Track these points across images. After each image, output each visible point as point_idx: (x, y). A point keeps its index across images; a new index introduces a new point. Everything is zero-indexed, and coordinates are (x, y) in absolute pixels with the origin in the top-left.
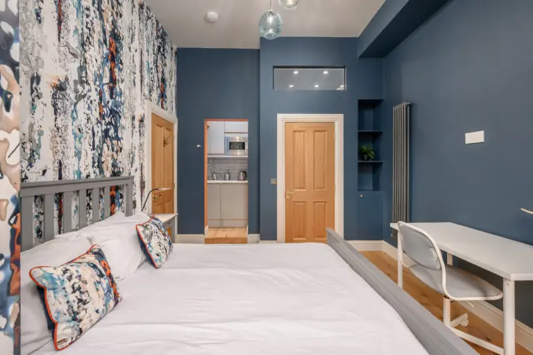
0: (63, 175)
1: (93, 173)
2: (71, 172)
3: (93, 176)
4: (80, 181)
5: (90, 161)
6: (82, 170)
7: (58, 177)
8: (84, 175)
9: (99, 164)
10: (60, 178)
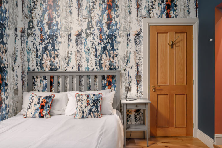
0: (80, 69)
1: (96, 68)
2: (84, 68)
3: (95, 70)
4: (88, 71)
5: (94, 63)
6: (89, 67)
7: (78, 70)
8: (90, 69)
9: (100, 64)
10: (79, 70)
